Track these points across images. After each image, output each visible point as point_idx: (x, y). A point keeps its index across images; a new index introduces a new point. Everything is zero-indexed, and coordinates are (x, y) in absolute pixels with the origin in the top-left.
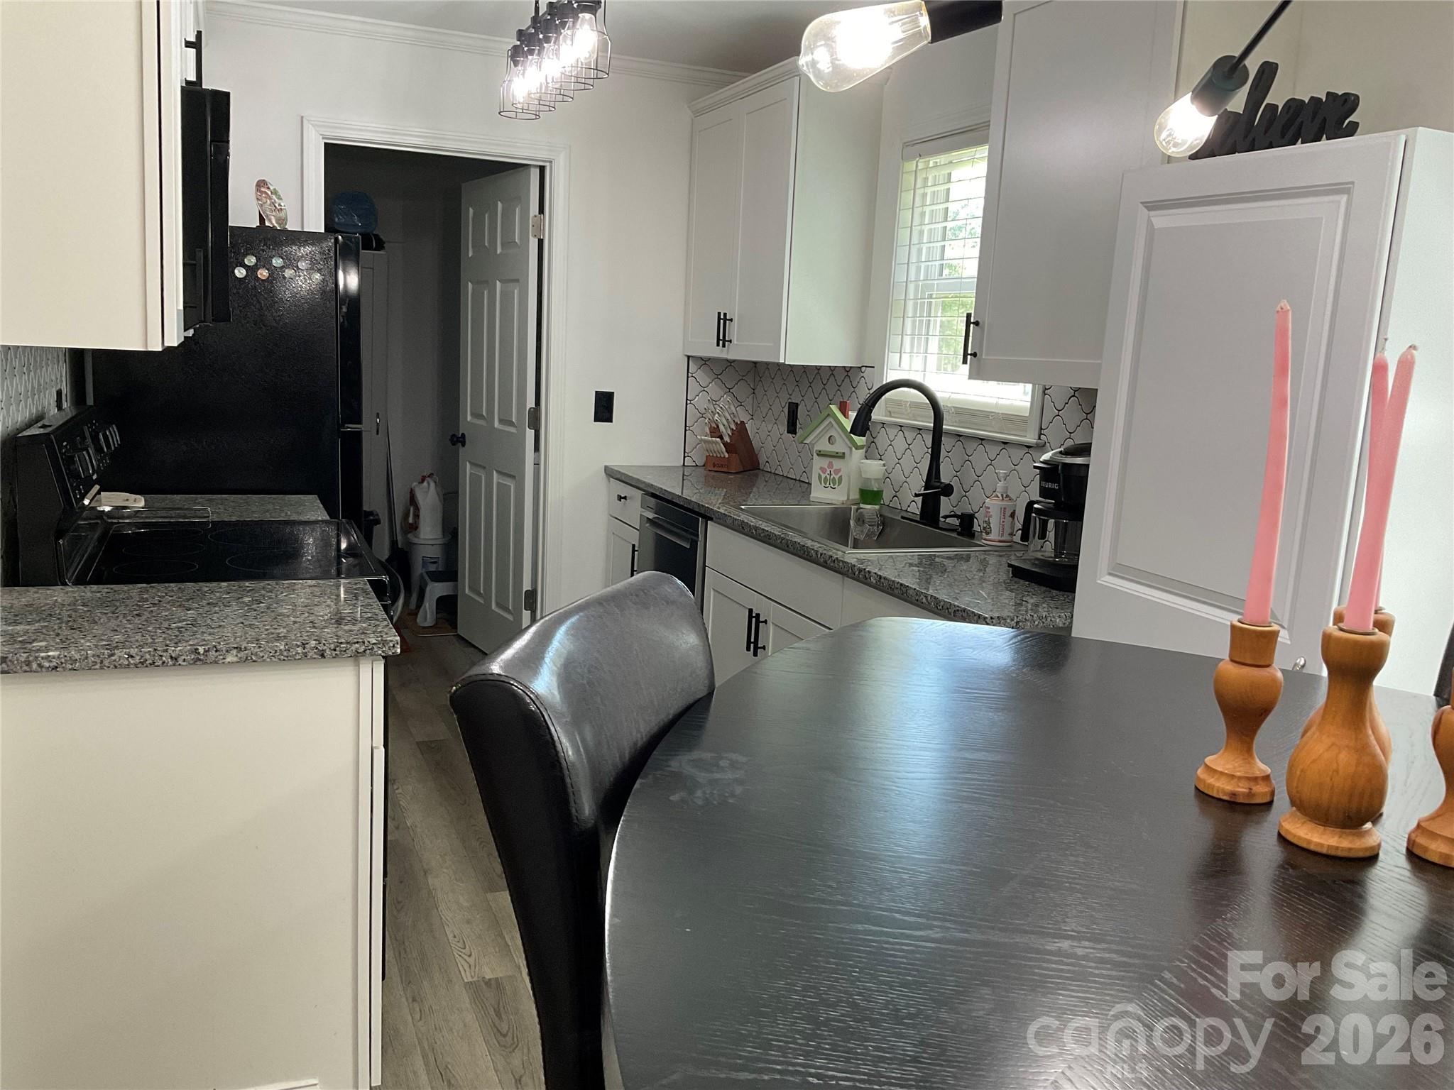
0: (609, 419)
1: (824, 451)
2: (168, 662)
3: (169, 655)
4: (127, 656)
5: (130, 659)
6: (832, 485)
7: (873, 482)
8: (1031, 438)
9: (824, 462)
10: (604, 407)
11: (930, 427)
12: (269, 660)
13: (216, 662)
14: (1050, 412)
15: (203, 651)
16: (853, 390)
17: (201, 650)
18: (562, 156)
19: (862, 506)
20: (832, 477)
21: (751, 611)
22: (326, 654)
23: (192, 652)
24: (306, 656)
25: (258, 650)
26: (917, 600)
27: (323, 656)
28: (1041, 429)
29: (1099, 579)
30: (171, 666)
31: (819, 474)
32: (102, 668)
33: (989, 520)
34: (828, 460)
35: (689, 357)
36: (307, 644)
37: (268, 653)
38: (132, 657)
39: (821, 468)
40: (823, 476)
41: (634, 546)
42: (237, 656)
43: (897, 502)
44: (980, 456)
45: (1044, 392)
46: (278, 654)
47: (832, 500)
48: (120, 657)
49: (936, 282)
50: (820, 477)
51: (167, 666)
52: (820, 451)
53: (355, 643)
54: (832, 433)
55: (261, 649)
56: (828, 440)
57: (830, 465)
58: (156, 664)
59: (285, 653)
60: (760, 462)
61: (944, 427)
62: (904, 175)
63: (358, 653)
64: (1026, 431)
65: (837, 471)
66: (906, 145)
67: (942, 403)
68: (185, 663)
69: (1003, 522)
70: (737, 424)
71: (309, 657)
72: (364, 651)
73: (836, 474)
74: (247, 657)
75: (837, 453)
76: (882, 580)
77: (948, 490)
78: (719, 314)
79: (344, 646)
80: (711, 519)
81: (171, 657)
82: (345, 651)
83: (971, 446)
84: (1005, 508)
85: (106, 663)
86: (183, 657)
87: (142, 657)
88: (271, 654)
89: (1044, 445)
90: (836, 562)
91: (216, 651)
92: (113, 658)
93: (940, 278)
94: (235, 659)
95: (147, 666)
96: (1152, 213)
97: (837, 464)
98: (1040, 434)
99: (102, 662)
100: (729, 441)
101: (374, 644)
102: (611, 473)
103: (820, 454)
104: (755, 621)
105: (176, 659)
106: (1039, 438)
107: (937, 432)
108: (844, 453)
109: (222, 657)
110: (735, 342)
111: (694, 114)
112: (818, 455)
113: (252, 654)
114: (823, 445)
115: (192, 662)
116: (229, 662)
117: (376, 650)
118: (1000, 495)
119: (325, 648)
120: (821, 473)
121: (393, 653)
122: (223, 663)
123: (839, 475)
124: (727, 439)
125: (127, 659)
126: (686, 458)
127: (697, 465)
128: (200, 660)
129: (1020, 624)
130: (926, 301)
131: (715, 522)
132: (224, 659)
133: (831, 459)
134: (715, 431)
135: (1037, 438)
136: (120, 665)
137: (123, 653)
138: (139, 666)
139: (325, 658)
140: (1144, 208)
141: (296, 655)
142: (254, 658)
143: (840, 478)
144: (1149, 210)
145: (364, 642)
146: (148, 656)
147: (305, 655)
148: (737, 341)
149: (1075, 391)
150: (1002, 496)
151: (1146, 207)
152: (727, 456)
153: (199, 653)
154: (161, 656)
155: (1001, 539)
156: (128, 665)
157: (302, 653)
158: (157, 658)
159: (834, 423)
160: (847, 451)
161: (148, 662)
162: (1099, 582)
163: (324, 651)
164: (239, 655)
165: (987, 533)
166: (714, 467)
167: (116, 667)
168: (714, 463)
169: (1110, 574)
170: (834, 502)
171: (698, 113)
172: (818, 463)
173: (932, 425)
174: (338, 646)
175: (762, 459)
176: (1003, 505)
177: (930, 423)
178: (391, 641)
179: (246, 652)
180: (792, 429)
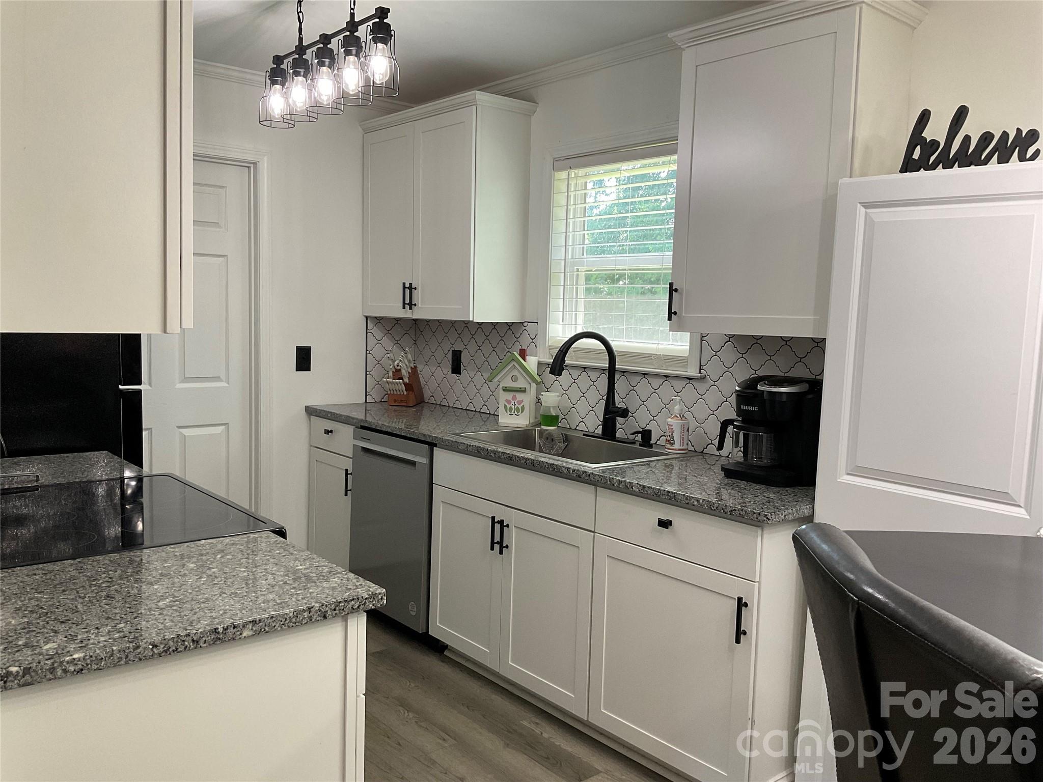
0: (308, 369)
1: (509, 387)
2: (190, 646)
3: (190, 638)
4: (151, 647)
5: (154, 649)
6: (516, 413)
7: (552, 409)
8: (693, 372)
9: (509, 396)
10: (303, 359)
11: (606, 367)
12: (279, 629)
13: (234, 639)
14: (707, 353)
15: (222, 629)
16: (516, 339)
17: (220, 630)
18: (266, 158)
19: (544, 427)
20: (516, 407)
21: (493, 518)
22: (327, 615)
23: (213, 632)
24: (311, 620)
25: (271, 620)
26: (688, 504)
27: (325, 617)
28: (701, 366)
29: (840, 479)
30: (192, 649)
31: (505, 405)
32: (126, 663)
33: (672, 434)
34: (512, 394)
35: (367, 317)
36: (312, 607)
37: (279, 622)
38: (156, 646)
39: (507, 401)
40: (508, 406)
41: (347, 470)
42: (252, 629)
43: (565, 424)
44: (643, 387)
45: (702, 338)
46: (287, 622)
47: (518, 424)
48: (145, 648)
49: (585, 260)
50: (506, 407)
51: (189, 650)
52: (506, 388)
53: (351, 600)
54: (515, 373)
55: (274, 619)
56: (511, 379)
57: (514, 398)
58: (179, 650)
59: (294, 620)
60: (425, 396)
61: (616, 366)
62: (555, 182)
63: (353, 609)
64: (687, 368)
65: (520, 402)
66: (556, 160)
67: (615, 349)
68: (205, 645)
69: (683, 435)
70: (411, 367)
71: (313, 620)
72: (358, 607)
73: (519, 404)
74: (261, 630)
75: (520, 388)
76: (646, 489)
77: (624, 413)
78: (404, 284)
79: (343, 604)
80: (435, 445)
81: (193, 641)
82: (343, 609)
83: (635, 380)
84: (684, 425)
85: (131, 657)
86: (204, 639)
87: (166, 645)
88: (282, 623)
89: (705, 377)
90: (591, 476)
91: (234, 628)
92: (139, 651)
93: (583, 257)
94: (251, 633)
95: (170, 654)
96: (868, 211)
97: (519, 396)
98: (701, 369)
99: (127, 656)
100: (408, 382)
101: (366, 599)
102: (311, 412)
103: (506, 390)
104: (499, 526)
105: (197, 642)
106: (700, 373)
107: (612, 371)
108: (525, 388)
109: (239, 633)
110: (420, 306)
111: (364, 131)
112: (503, 390)
113: (265, 625)
114: (509, 383)
115: (212, 642)
116: (245, 637)
117: (367, 604)
118: (678, 416)
119: (327, 609)
120: (507, 404)
121: (381, 605)
122: (240, 638)
123: (522, 405)
124: (406, 380)
125: (152, 650)
126: (368, 397)
127: (376, 402)
128: (219, 639)
129: (786, 516)
130: (575, 273)
131: (439, 447)
132: (241, 634)
133: (514, 393)
134: (397, 374)
135: (698, 372)
136: (145, 656)
137: (148, 644)
138: (162, 654)
139: (326, 618)
140: (861, 207)
141: (302, 620)
142: (267, 630)
143: (523, 408)
144: (865, 208)
145: (358, 599)
146: (171, 643)
147: (310, 618)
148: (421, 305)
149: (730, 338)
150: (680, 416)
151: (863, 206)
152: (405, 393)
153: (218, 633)
154: (184, 641)
155: (681, 448)
156: (152, 656)
157: (308, 617)
158: (179, 644)
159: (517, 366)
160: (527, 386)
161: (171, 650)
162: (839, 480)
163: (326, 612)
164: (254, 629)
165: (672, 444)
166: (395, 402)
167: (140, 659)
168: (395, 400)
169: (848, 474)
170: (519, 426)
171: (367, 131)
172: (504, 397)
173: (608, 365)
174: (337, 606)
175: (427, 394)
176: (683, 423)
177: (607, 364)
178: (380, 594)
179: (260, 624)
180: (456, 369)
